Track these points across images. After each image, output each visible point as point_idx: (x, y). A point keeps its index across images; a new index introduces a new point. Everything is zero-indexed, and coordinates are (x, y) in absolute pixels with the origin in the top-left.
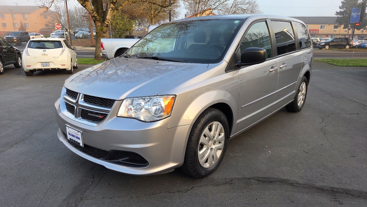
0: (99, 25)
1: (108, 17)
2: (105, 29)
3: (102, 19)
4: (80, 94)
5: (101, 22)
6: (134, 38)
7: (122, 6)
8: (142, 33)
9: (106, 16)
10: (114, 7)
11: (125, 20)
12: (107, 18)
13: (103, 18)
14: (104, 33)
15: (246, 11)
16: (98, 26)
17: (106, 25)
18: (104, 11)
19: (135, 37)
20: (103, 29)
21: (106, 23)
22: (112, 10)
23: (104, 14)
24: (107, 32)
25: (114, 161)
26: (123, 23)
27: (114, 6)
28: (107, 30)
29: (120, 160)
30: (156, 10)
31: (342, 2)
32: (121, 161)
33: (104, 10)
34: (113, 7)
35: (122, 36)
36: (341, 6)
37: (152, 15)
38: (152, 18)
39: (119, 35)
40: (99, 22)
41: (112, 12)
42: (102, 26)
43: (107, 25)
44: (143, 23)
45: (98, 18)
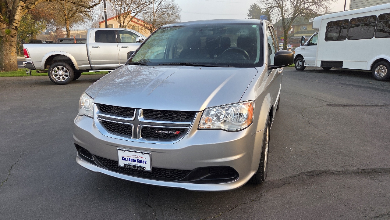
0: (5, 28)
1: (17, 17)
2: (13, 32)
3: (7, 20)
4: (138, 109)
5: (7, 24)
6: (42, 43)
7: (35, 4)
8: (48, 37)
9: (14, 16)
10: (25, 5)
11: (29, 21)
12: (16, 19)
13: (9, 18)
14: (12, 37)
15: (171, 15)
16: (3, 29)
17: (14, 28)
18: (11, 10)
19: (43, 41)
20: (10, 32)
21: (15, 24)
22: (23, 8)
23: (11, 14)
24: (16, 35)
25: (192, 181)
26: (25, 24)
27: (25, 3)
28: (16, 33)
29: (201, 178)
30: (70, 11)
31: (249, 10)
32: (203, 178)
33: (11, 8)
34: (23, 5)
35: (25, 40)
36: (248, 13)
37: (66, 17)
38: (66, 20)
39: (21, 39)
40: (4, 24)
41: (22, 11)
42: (8, 28)
43: (16, 27)
44: (49, 25)
45: (2, 19)
